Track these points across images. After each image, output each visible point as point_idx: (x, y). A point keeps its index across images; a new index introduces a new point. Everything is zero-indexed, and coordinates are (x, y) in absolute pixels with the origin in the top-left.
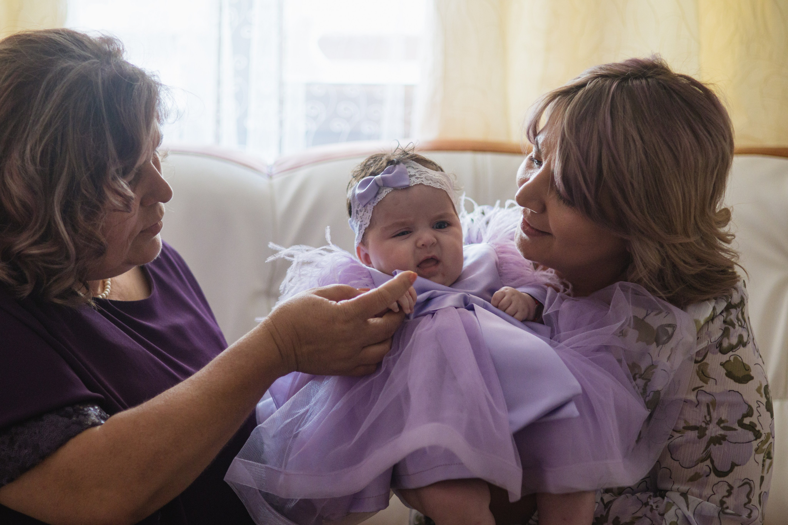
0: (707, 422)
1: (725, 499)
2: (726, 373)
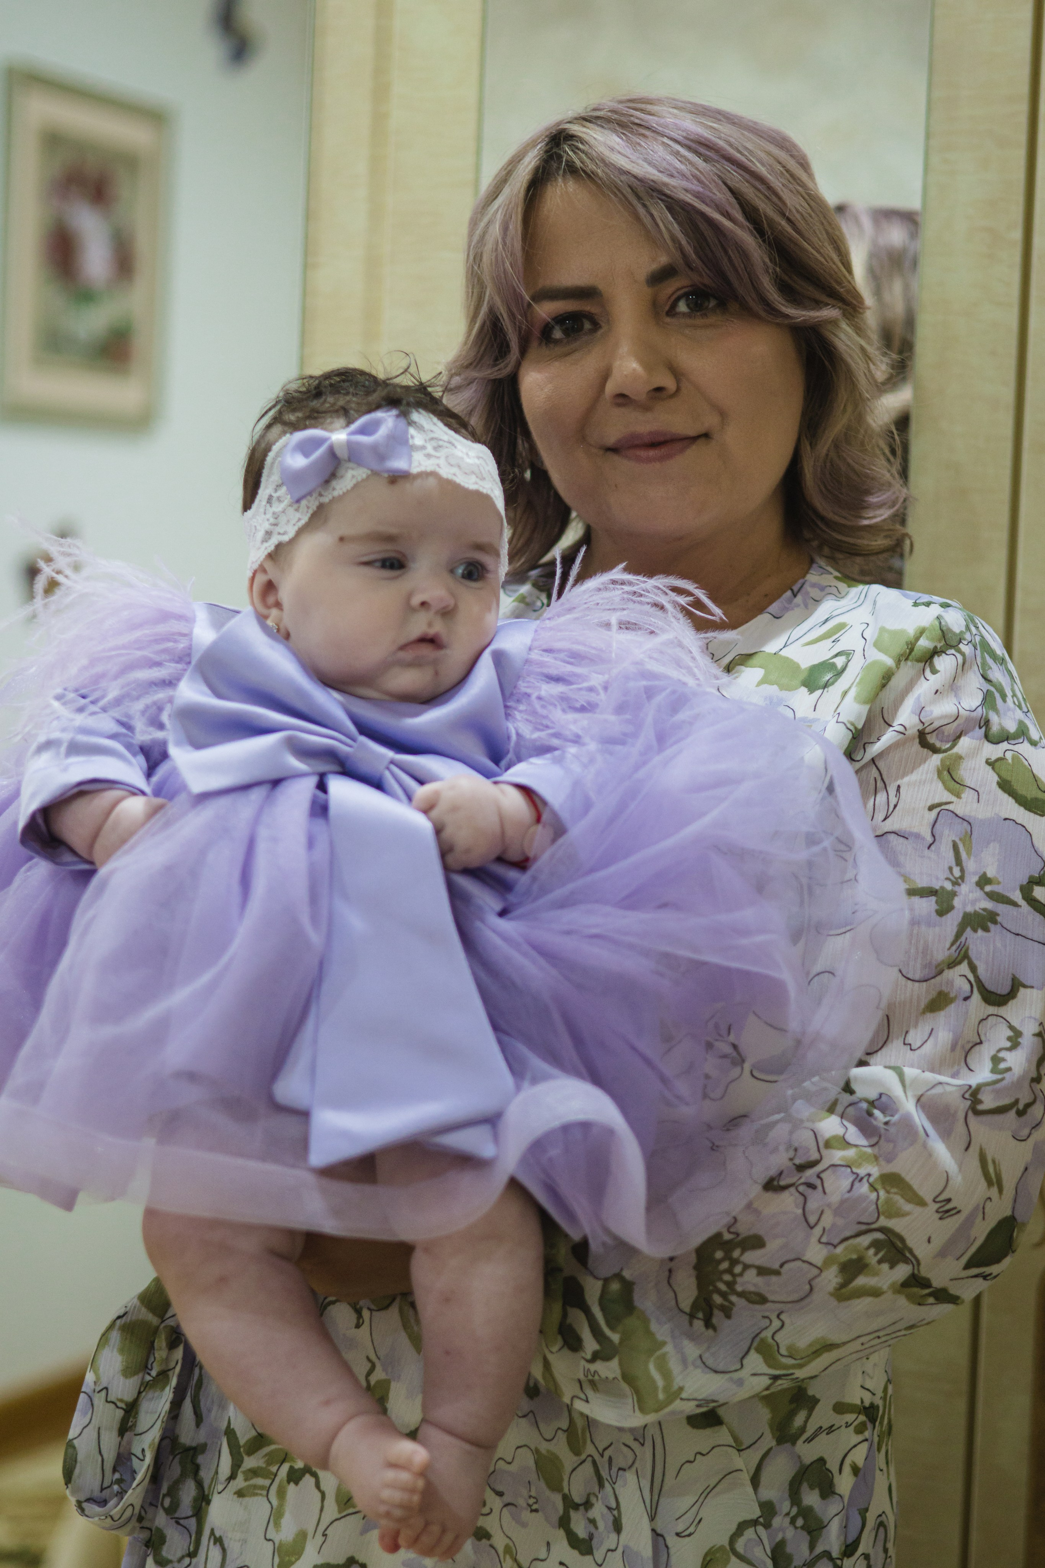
0: (954, 880)
1: (1003, 1054)
2: (998, 781)
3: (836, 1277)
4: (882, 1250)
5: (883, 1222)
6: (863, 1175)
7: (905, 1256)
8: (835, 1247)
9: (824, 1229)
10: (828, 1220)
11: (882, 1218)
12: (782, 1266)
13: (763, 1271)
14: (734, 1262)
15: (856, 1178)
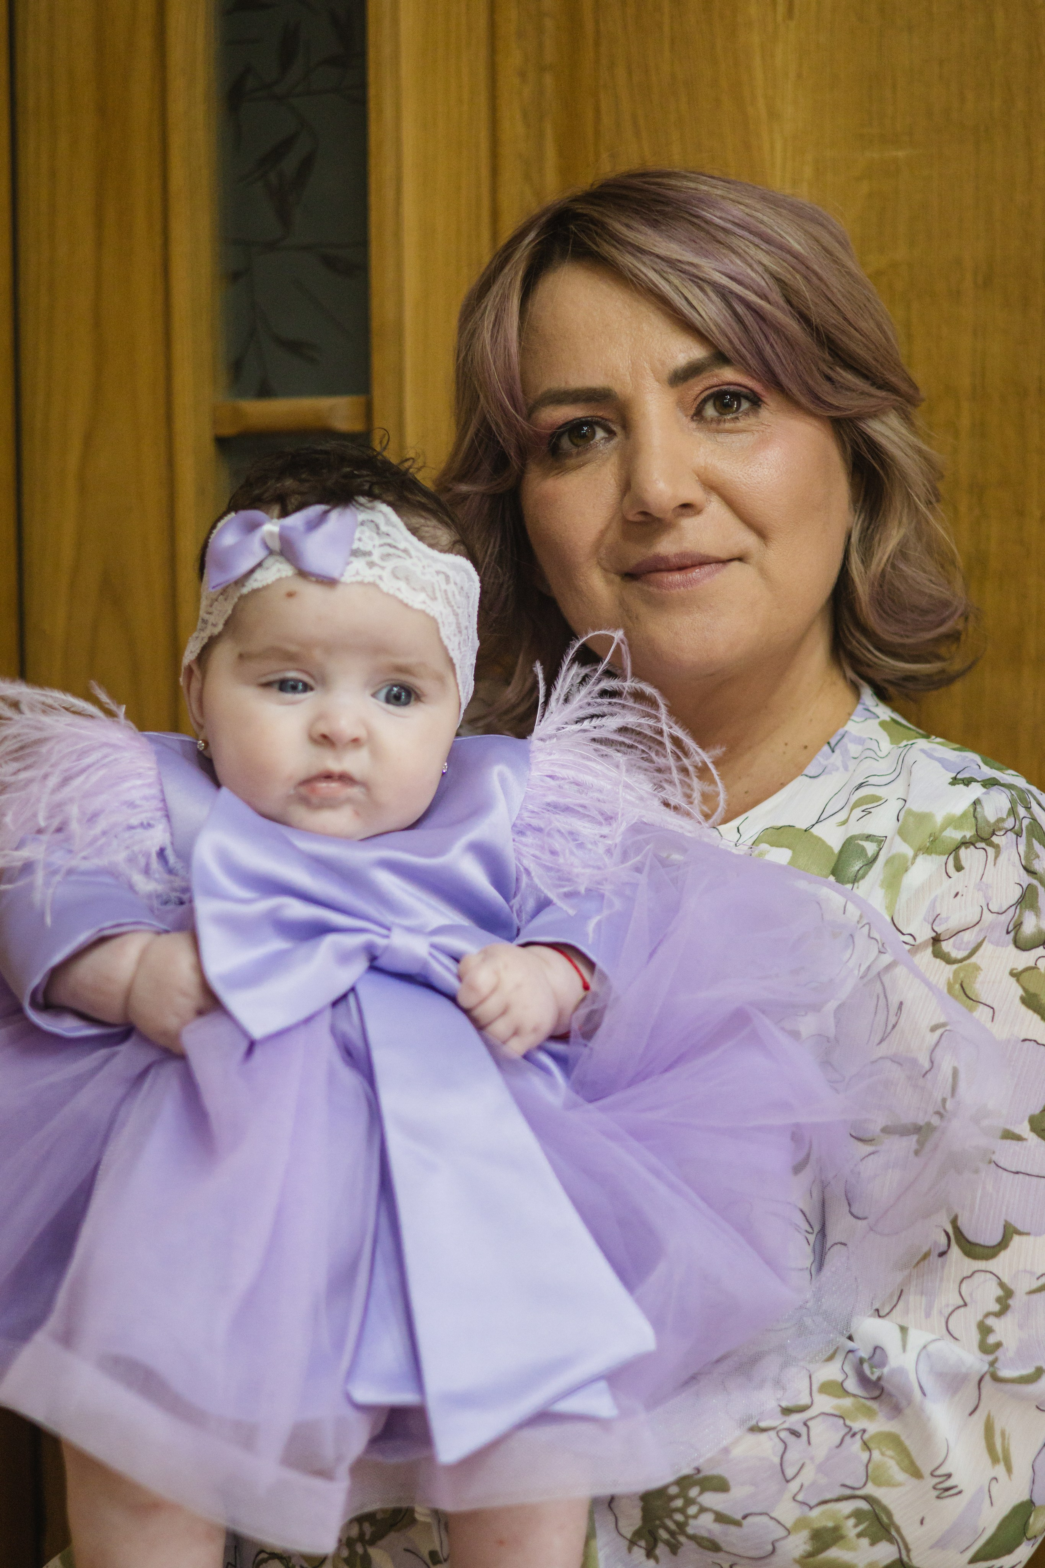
0: (946, 1116)
1: (991, 1321)
2: (1022, 995)
3: (805, 1543)
4: (864, 1522)
5: (870, 1489)
6: (857, 1430)
7: (889, 1533)
8: (811, 1508)
9: (802, 1486)
10: (808, 1475)
11: (870, 1484)
12: (745, 1517)
13: (720, 1518)
14: (689, 1502)
15: (848, 1433)
